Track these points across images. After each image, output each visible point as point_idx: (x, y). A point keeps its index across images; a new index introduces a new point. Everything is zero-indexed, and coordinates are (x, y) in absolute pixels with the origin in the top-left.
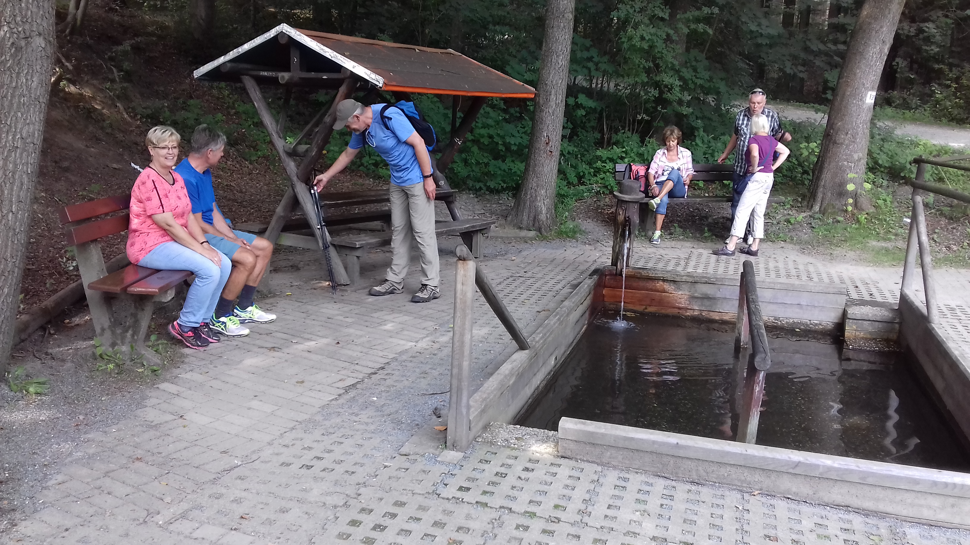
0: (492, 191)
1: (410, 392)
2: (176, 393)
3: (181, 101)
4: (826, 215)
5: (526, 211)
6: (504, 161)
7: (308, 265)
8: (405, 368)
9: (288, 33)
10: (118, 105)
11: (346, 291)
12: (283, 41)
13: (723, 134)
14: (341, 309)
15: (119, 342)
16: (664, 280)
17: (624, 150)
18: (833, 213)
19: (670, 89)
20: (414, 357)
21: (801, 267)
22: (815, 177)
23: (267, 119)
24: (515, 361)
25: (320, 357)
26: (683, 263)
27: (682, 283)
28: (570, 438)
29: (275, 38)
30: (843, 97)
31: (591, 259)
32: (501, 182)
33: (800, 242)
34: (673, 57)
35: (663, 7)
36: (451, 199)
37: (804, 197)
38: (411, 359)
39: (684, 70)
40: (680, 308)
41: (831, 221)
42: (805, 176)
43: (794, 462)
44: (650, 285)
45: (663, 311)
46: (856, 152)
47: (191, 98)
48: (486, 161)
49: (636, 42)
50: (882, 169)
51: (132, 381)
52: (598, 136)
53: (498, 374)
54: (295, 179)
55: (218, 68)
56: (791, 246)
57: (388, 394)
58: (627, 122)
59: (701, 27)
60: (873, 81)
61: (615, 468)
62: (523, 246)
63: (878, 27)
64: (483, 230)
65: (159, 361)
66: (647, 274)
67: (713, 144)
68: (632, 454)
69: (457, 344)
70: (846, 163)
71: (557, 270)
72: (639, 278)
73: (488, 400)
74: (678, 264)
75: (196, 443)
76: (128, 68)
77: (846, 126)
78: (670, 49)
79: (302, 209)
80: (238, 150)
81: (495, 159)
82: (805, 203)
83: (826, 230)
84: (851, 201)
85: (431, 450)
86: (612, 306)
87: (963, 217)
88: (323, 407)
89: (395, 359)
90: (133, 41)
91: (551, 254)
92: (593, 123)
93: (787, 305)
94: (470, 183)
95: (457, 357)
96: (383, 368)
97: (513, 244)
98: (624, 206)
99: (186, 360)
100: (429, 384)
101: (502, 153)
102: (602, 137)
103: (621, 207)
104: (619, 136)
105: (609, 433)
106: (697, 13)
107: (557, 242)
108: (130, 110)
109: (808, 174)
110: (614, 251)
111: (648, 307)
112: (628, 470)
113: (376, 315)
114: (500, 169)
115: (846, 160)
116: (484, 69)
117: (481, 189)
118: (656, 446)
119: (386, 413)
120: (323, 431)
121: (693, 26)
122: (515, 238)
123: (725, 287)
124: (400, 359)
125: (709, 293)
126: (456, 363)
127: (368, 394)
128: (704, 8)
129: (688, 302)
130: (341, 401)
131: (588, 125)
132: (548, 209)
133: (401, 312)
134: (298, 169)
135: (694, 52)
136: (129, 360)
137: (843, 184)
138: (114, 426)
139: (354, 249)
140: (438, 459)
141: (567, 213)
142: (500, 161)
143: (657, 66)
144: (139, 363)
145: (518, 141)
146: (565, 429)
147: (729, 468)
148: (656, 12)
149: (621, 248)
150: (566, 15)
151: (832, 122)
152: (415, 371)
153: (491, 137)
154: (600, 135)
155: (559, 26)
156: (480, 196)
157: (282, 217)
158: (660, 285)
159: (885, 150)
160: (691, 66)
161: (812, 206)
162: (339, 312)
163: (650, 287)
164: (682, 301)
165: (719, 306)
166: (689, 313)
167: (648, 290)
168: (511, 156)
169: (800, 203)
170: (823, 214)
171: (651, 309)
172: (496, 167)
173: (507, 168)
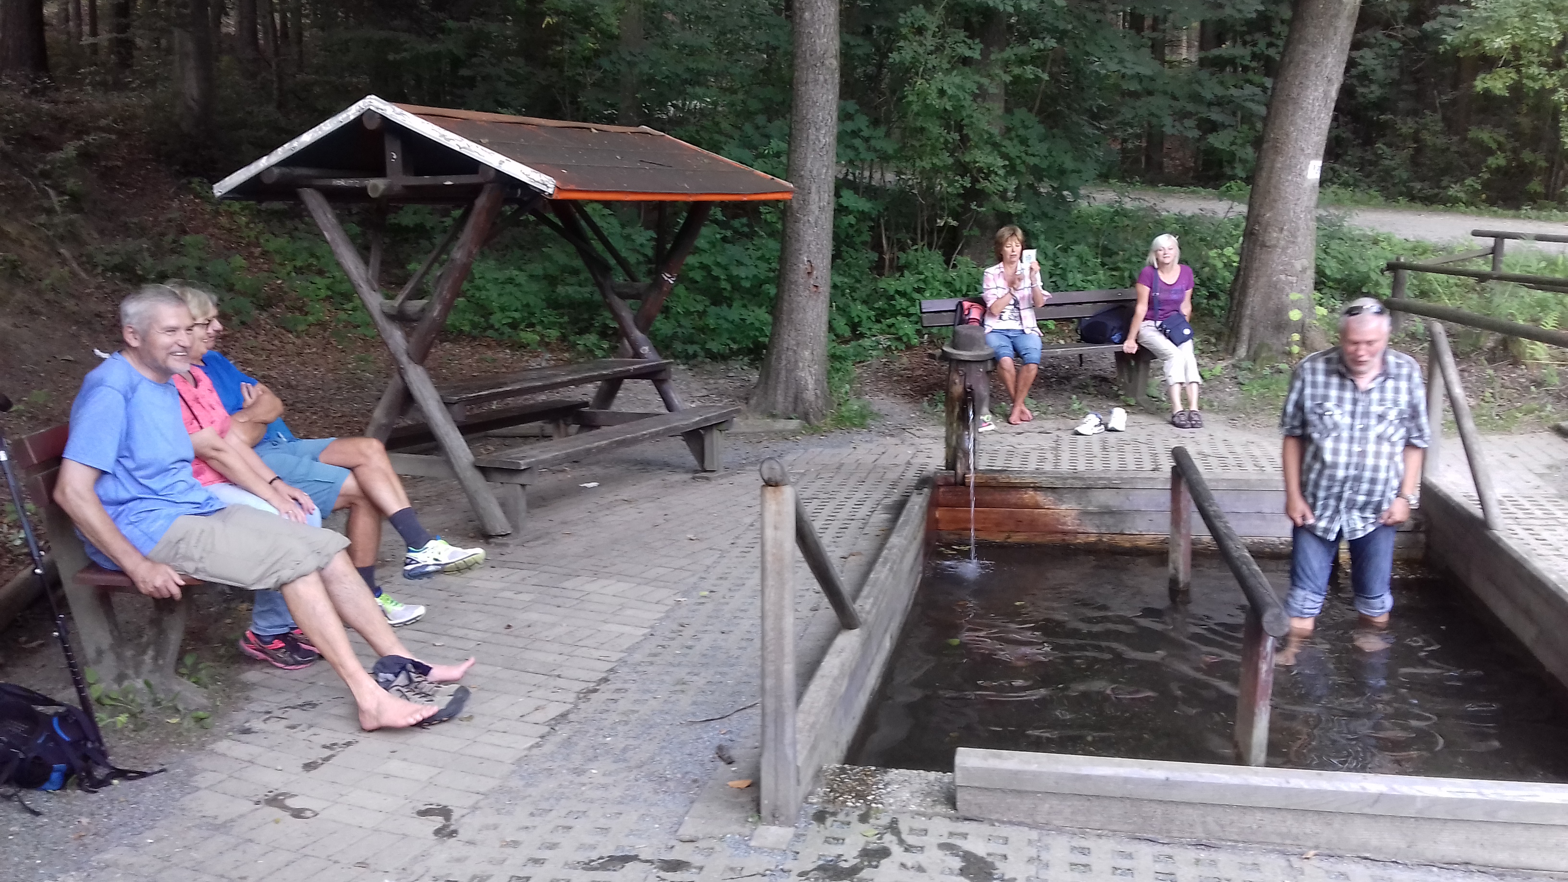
0: (714, 357)
1: (665, 720)
2: (248, 758)
3: (170, 238)
4: (1258, 362)
5: (782, 386)
6: (730, 306)
7: (429, 504)
8: (644, 677)
9: (380, 112)
10: (62, 251)
11: (506, 545)
12: (371, 125)
13: (1075, 242)
14: (506, 579)
15: (130, 672)
16: (1037, 488)
17: (922, 277)
18: (1269, 359)
19: (988, 173)
20: (655, 655)
21: (1239, 450)
22: (1235, 302)
23: (349, 260)
24: (842, 650)
25: (490, 669)
26: (1050, 456)
27: (1065, 491)
28: (977, 785)
29: (358, 121)
30: (1271, 172)
31: (902, 460)
32: (729, 342)
34: (989, 123)
35: (969, 41)
36: (663, 376)
37: (1219, 336)
38: (651, 659)
39: (1006, 143)
40: (1065, 533)
41: (1267, 371)
42: (1213, 302)
43: (1371, 795)
44: (1013, 497)
45: (1039, 540)
46: (1297, 258)
47: (185, 232)
48: (700, 308)
49: (935, 101)
50: (1331, 284)
51: (163, 742)
52: (875, 256)
53: (823, 676)
54: (404, 359)
55: (257, 178)
57: (627, 728)
58: (919, 232)
59: (1029, 71)
60: (1316, 143)
61: (1060, 830)
62: (782, 446)
63: (1319, 58)
64: (721, 425)
65: (205, 701)
66: (1009, 480)
67: (1062, 260)
68: (1087, 804)
69: (770, 635)
71: (852, 482)
72: (993, 487)
73: (818, 726)
74: (1042, 459)
75: (307, 851)
76: (75, 189)
77: (1280, 219)
78: (984, 110)
79: (420, 410)
80: (273, 316)
81: (715, 303)
82: (1223, 345)
83: (1263, 387)
84: (1296, 337)
85: (736, 828)
86: (952, 537)
87: (1473, 351)
88: (519, 762)
89: (623, 662)
90: (82, 143)
91: (833, 455)
92: (866, 237)
93: (1239, 516)
94: (678, 346)
95: (771, 657)
96: (605, 680)
97: (765, 443)
98: (962, 369)
99: (253, 694)
100: (694, 703)
101: (726, 294)
102: (881, 259)
103: (957, 371)
104: (910, 255)
105: (1044, 770)
106: (1021, 50)
107: (837, 436)
108: (84, 259)
109: (1218, 299)
110: (948, 445)
111: (1012, 534)
112: (1082, 832)
113: (566, 584)
114: (726, 320)
115: (1283, 272)
116: (706, 156)
117: (695, 356)
118: (1129, 786)
119: (632, 763)
120: (531, 809)
121: (1017, 71)
122: (768, 433)
123: (1137, 492)
124: (630, 660)
125: (1111, 503)
126: (770, 668)
127: (593, 731)
128: (1032, 41)
129: (1078, 522)
130: (548, 748)
131: (858, 240)
132: (817, 381)
133: (610, 575)
134: (408, 342)
135: (1021, 113)
136: (150, 703)
137: (1281, 311)
138: (147, 833)
139: (514, 471)
140: (753, 843)
141: (848, 386)
142: (725, 307)
143: (964, 139)
144: (169, 708)
145: (752, 272)
146: (967, 769)
147: (1259, 815)
148: (959, 50)
149: (960, 438)
150: (827, 62)
151: (1255, 212)
152: (663, 681)
153: (704, 267)
154: (877, 255)
155: (816, 81)
156: (695, 366)
157: (384, 425)
158: (1029, 496)
159: (1333, 253)
160: (1018, 136)
161: (1234, 350)
162: (503, 585)
163: (1014, 501)
164: (1069, 520)
165: (1129, 525)
166: (1081, 539)
167: (1009, 506)
168: (743, 298)
169: (1215, 345)
170: (1254, 361)
171: (1018, 538)
172: (718, 317)
173: (736, 318)
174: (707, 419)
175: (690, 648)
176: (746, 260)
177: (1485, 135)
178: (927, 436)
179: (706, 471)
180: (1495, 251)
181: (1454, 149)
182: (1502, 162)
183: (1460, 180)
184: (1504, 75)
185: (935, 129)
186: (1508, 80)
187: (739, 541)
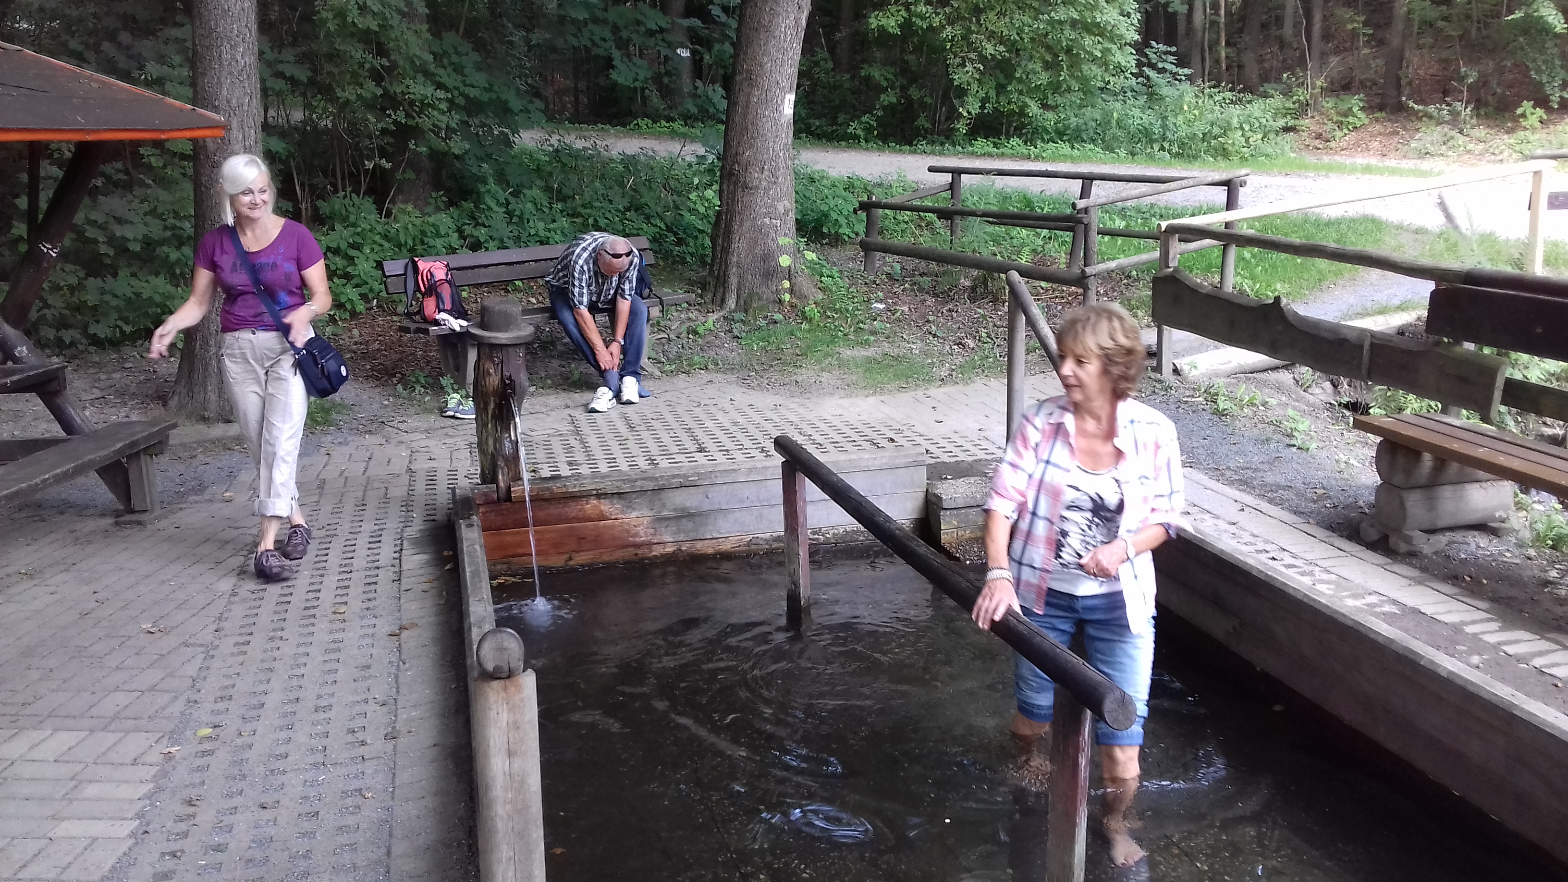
0: (96, 342)
4: (751, 311)
6: (115, 275)
13: (525, 186)
16: (600, 496)
17: (357, 229)
18: (761, 308)
19: (425, 106)
22: (719, 248)
27: (634, 496)
30: (747, 107)
31: (399, 465)
32: (120, 323)
33: (731, 369)
34: (419, 48)
37: (704, 286)
39: (441, 71)
40: (638, 546)
41: (762, 322)
44: (572, 509)
45: (606, 558)
46: (780, 200)
48: (73, 280)
49: (356, 19)
56: (720, 377)
58: (339, 176)
60: (789, 75)
64: (151, 447)
66: (564, 490)
67: (516, 206)
70: (767, 220)
72: (549, 500)
77: (759, 158)
82: (709, 297)
83: (763, 339)
84: (787, 284)
97: (200, 457)
98: (497, 356)
101: (108, 261)
103: (491, 358)
111: (574, 555)
114: (115, 296)
115: (765, 215)
117: (73, 344)
122: (201, 443)
123: (717, 488)
125: (688, 504)
129: (652, 531)
137: (768, 257)
142: (107, 278)
145: (140, 231)
151: (732, 151)
154: (290, 204)
158: (591, 506)
160: (451, 63)
161: (723, 301)
163: (573, 514)
164: (641, 530)
165: (710, 528)
166: (657, 551)
167: (569, 520)
168: (130, 265)
169: (701, 296)
170: (746, 311)
171: (582, 558)
172: (103, 292)
173: (128, 292)
174: (133, 444)
175: (219, 848)
176: (131, 216)
177: (877, 73)
178: (415, 430)
179: (133, 512)
180: (953, 187)
181: (847, 86)
182: (894, 100)
183: (856, 117)
184: (896, 14)
185: (357, 52)
186: (900, 18)
187: (226, 624)
